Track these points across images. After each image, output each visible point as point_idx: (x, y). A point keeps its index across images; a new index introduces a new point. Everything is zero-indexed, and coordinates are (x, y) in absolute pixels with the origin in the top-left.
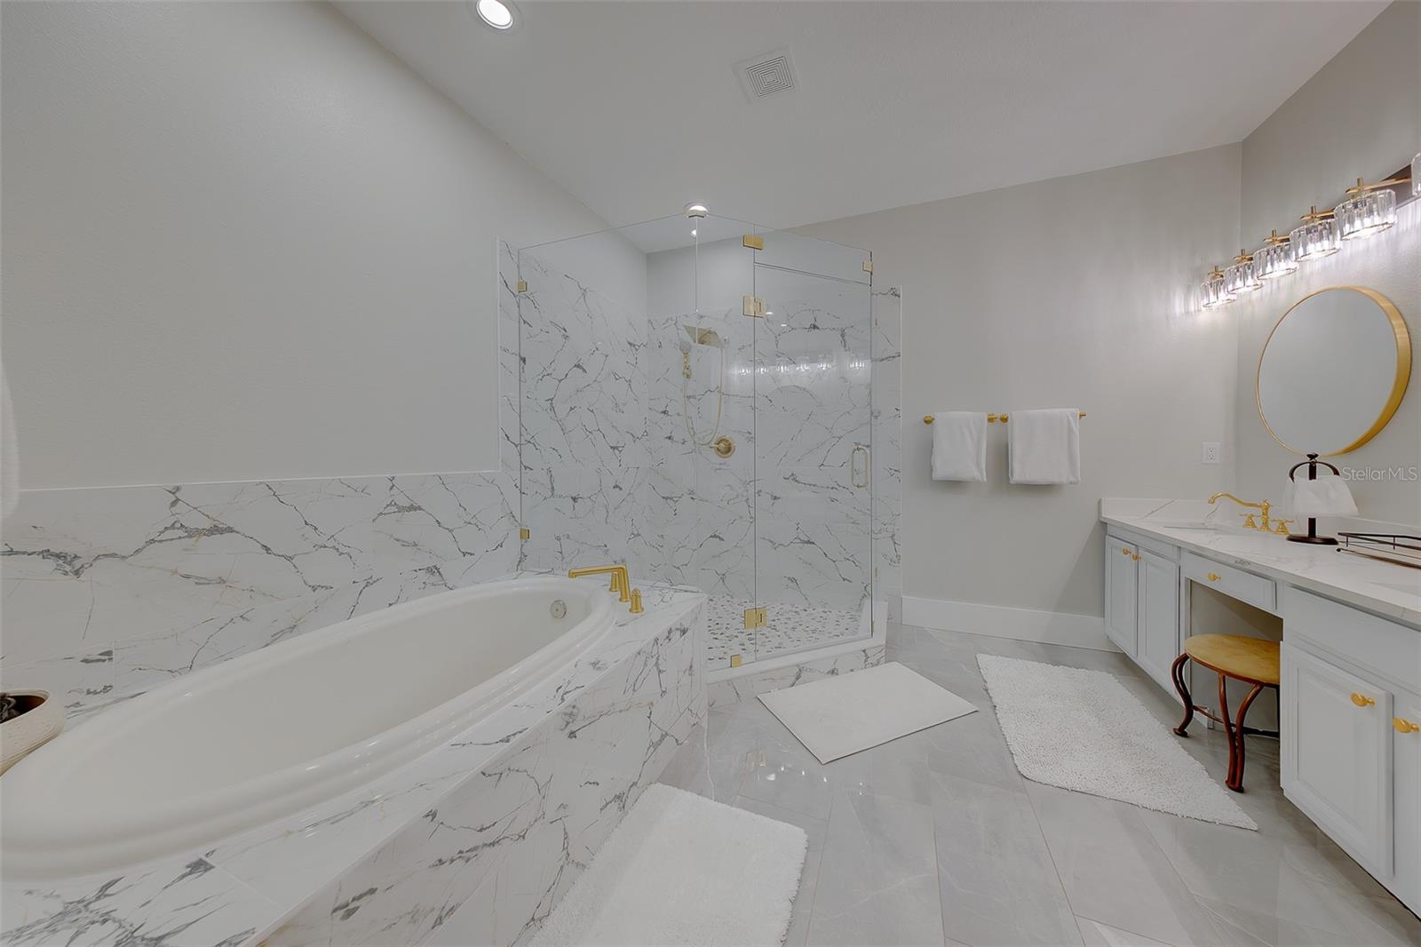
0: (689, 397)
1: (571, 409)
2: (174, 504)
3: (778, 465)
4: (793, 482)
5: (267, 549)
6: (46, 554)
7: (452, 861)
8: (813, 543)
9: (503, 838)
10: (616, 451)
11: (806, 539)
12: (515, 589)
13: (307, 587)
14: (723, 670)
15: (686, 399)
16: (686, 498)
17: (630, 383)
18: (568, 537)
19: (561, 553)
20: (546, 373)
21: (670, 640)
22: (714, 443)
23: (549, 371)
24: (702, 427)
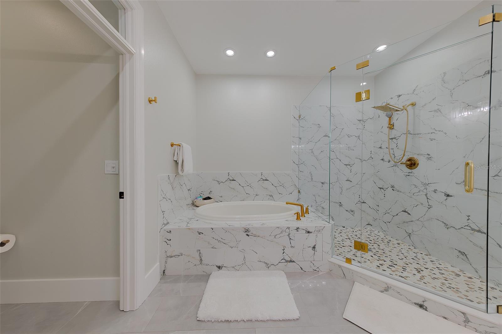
0: (392, 139)
1: (321, 151)
3: (451, 174)
5: (240, 185)
6: (217, 181)
9: (227, 244)
10: (348, 166)
11: (477, 229)
13: (246, 193)
14: (340, 261)
15: (390, 140)
16: (390, 189)
17: (359, 137)
18: (319, 196)
19: (316, 201)
20: (310, 141)
21: (298, 231)
22: (404, 160)
23: (311, 140)
24: (399, 154)
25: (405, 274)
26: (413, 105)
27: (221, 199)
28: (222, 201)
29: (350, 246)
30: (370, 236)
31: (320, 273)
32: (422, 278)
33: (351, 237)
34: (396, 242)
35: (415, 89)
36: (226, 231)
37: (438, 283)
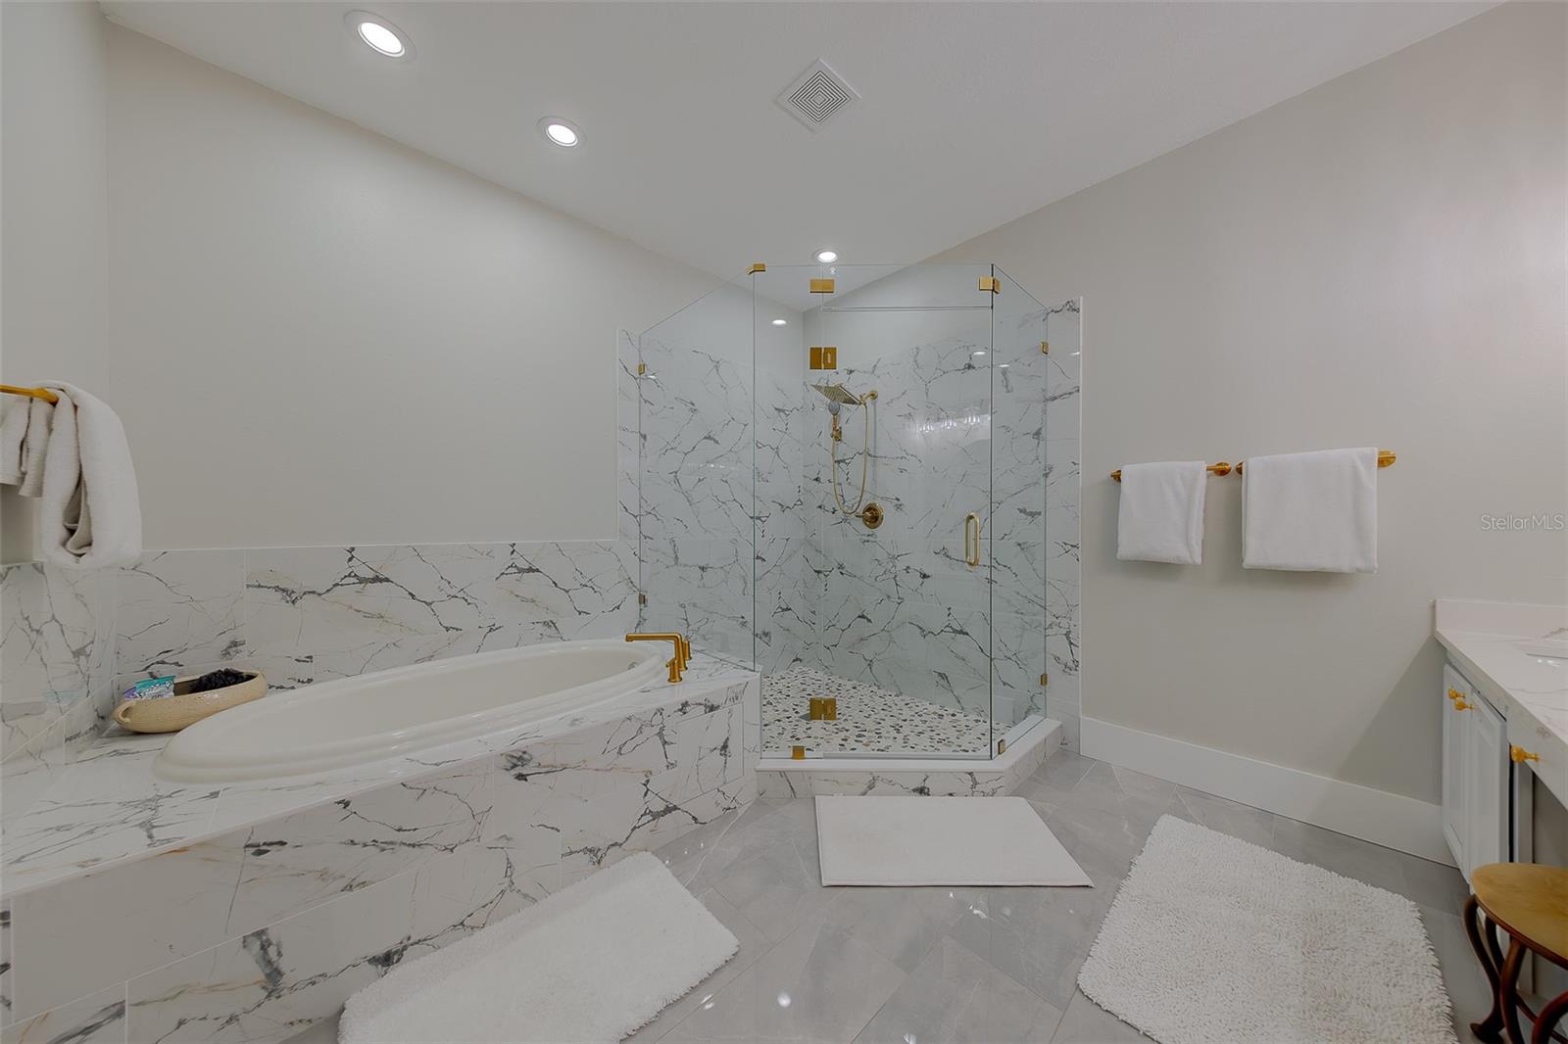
0: (838, 462)
1: (700, 480)
2: (350, 559)
3: (928, 537)
4: (944, 558)
5: (413, 596)
6: (277, 588)
7: (365, 845)
8: (967, 634)
9: (426, 844)
10: (757, 521)
11: (959, 629)
12: (584, 648)
13: (442, 628)
14: (780, 760)
15: (836, 465)
16: (836, 572)
17: (777, 450)
18: (695, 605)
19: (686, 620)
20: (670, 447)
21: (685, 713)
22: (860, 511)
23: (673, 445)
24: (851, 495)
25: (884, 743)
26: (874, 396)
27: (305, 671)
28: (310, 681)
29: (779, 721)
30: (804, 686)
31: (741, 812)
32: (906, 740)
33: (771, 699)
34: (849, 685)
35: (875, 366)
36: (418, 789)
37: (925, 740)
